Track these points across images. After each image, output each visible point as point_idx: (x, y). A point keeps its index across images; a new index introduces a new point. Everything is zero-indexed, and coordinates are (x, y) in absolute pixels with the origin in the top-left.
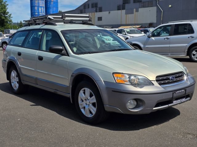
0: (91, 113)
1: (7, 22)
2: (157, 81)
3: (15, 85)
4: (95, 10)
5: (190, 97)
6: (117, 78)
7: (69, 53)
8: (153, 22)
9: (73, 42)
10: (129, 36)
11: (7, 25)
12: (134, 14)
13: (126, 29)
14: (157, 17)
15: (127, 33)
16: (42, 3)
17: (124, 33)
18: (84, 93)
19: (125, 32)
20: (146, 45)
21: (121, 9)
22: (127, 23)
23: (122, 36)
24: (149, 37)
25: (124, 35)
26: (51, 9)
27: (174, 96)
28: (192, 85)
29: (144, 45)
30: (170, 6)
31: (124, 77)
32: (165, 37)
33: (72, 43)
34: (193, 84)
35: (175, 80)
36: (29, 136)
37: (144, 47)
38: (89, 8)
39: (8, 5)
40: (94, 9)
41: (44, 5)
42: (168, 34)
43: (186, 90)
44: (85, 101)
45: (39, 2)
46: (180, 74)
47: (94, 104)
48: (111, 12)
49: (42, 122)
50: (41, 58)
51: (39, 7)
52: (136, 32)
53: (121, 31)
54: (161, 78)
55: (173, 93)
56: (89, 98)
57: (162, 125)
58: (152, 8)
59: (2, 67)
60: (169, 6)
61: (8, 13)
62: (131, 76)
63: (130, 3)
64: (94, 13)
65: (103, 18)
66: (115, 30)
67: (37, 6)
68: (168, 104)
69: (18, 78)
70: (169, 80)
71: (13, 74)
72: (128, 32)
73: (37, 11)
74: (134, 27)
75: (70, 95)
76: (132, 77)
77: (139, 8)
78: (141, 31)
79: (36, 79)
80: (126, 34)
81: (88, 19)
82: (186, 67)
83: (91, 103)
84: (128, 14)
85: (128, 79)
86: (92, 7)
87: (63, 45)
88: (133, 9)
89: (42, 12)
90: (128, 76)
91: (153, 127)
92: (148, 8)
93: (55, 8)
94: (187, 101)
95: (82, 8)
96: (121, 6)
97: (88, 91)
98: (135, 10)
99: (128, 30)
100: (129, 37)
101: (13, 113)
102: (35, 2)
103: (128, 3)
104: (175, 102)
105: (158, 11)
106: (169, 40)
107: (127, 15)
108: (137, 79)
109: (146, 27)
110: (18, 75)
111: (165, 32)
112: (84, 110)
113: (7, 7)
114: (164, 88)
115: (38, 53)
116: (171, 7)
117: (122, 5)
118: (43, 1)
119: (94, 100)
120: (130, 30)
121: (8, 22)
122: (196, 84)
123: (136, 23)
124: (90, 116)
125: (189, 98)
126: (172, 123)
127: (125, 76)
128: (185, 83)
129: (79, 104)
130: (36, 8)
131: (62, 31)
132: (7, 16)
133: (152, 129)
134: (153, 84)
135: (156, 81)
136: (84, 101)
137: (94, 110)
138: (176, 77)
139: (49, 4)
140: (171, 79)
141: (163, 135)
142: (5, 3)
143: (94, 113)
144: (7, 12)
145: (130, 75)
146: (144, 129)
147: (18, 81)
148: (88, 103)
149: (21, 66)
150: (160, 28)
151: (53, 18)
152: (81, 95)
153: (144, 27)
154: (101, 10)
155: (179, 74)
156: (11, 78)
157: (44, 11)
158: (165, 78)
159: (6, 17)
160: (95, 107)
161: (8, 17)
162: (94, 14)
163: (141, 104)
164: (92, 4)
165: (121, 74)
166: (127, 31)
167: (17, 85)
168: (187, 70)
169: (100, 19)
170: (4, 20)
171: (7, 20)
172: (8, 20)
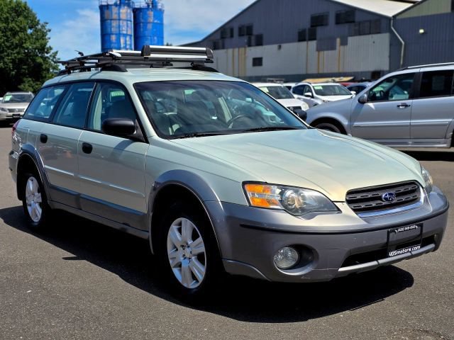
0: (194, 277)
1: (48, 70)
2: (349, 202)
3: (36, 212)
4: (246, 41)
5: (435, 244)
6: (253, 194)
7: (148, 136)
8: (382, 69)
9: (172, 111)
10: (320, 100)
11: (47, 75)
12: (337, 51)
13: (314, 85)
14: (390, 57)
15: (317, 94)
16: (127, 26)
17: (310, 94)
18: (180, 230)
19: (312, 92)
20: (355, 121)
21: (307, 38)
22: (321, 72)
23: (304, 100)
24: (362, 102)
25: (309, 98)
26: (147, 39)
27: (390, 240)
28: (441, 214)
29: (351, 119)
30: (422, 31)
31: (269, 193)
32: (400, 102)
33: (170, 113)
34: (442, 210)
35: (395, 200)
36: (42, 331)
37: (350, 126)
38: (232, 36)
39: (50, 31)
40: (245, 39)
41: (131, 32)
42: (407, 96)
43: (421, 226)
44: (182, 249)
45: (121, 24)
46: (410, 188)
47: (200, 257)
48: (284, 46)
49: (80, 298)
50: (87, 148)
51: (119, 35)
52: (338, 91)
53: (302, 88)
54: (359, 196)
55: (388, 233)
56: (190, 242)
57: (363, 309)
58: (379, 35)
59: (9, 170)
60: (418, 31)
61: (51, 48)
62: (286, 189)
63: (327, 25)
64: (245, 47)
65: (264, 61)
66: (289, 88)
67: (116, 34)
68: (377, 260)
69: (40, 194)
70: (379, 202)
71: (31, 185)
72: (318, 92)
73: (116, 45)
74: (337, 79)
75: (148, 235)
76: (289, 193)
77: (347, 36)
78: (351, 89)
79: (78, 197)
80: (313, 97)
81: (206, 57)
82: (426, 169)
83: (194, 255)
84: (323, 50)
85: (279, 198)
86: (241, 35)
87: (136, 116)
88: (335, 39)
89: (128, 47)
90: (278, 191)
91: (341, 315)
92: (370, 36)
93: (155, 38)
94: (427, 252)
95: (218, 36)
96: (307, 31)
97: (188, 225)
98: (338, 40)
99: (319, 87)
100: (320, 102)
101: (19, 277)
102: (111, 24)
103: (322, 25)
104: (393, 255)
105: (394, 43)
106: (409, 108)
107: (322, 53)
108: (300, 198)
109: (362, 81)
110: (41, 189)
111: (406, 92)
112: (180, 270)
113: (47, 37)
114: (365, 220)
115: (82, 135)
116: (423, 34)
117: (309, 29)
118: (129, 22)
119: (199, 246)
120: (323, 86)
121: (51, 70)
122: (450, 211)
123: (341, 71)
124: (192, 285)
125: (432, 246)
126: (390, 304)
127: (272, 190)
128: (422, 208)
129: (169, 257)
130: (113, 38)
131: (136, 86)
132: (48, 55)
133: (339, 318)
134: (339, 210)
135: (345, 204)
136: (180, 249)
137: (200, 271)
138: (398, 195)
139: (142, 30)
140: (386, 199)
141: (362, 333)
142: (43, 26)
143: (201, 278)
144: (48, 46)
145: (284, 188)
146: (318, 319)
147: (40, 201)
148: (188, 255)
149: (46, 167)
150: (388, 80)
151: (119, 55)
152: (174, 235)
153: (360, 79)
154: (259, 42)
155: (406, 187)
156: (27, 195)
157: (131, 45)
158: (370, 195)
159: (45, 59)
160: (203, 264)
161: (51, 58)
162: (245, 50)
163: (310, 258)
164: (240, 29)
165: (263, 186)
166: (316, 88)
167: (39, 211)
168: (430, 178)
169: (258, 62)
170: (40, 65)
171: (47, 66)
172: (51, 65)
